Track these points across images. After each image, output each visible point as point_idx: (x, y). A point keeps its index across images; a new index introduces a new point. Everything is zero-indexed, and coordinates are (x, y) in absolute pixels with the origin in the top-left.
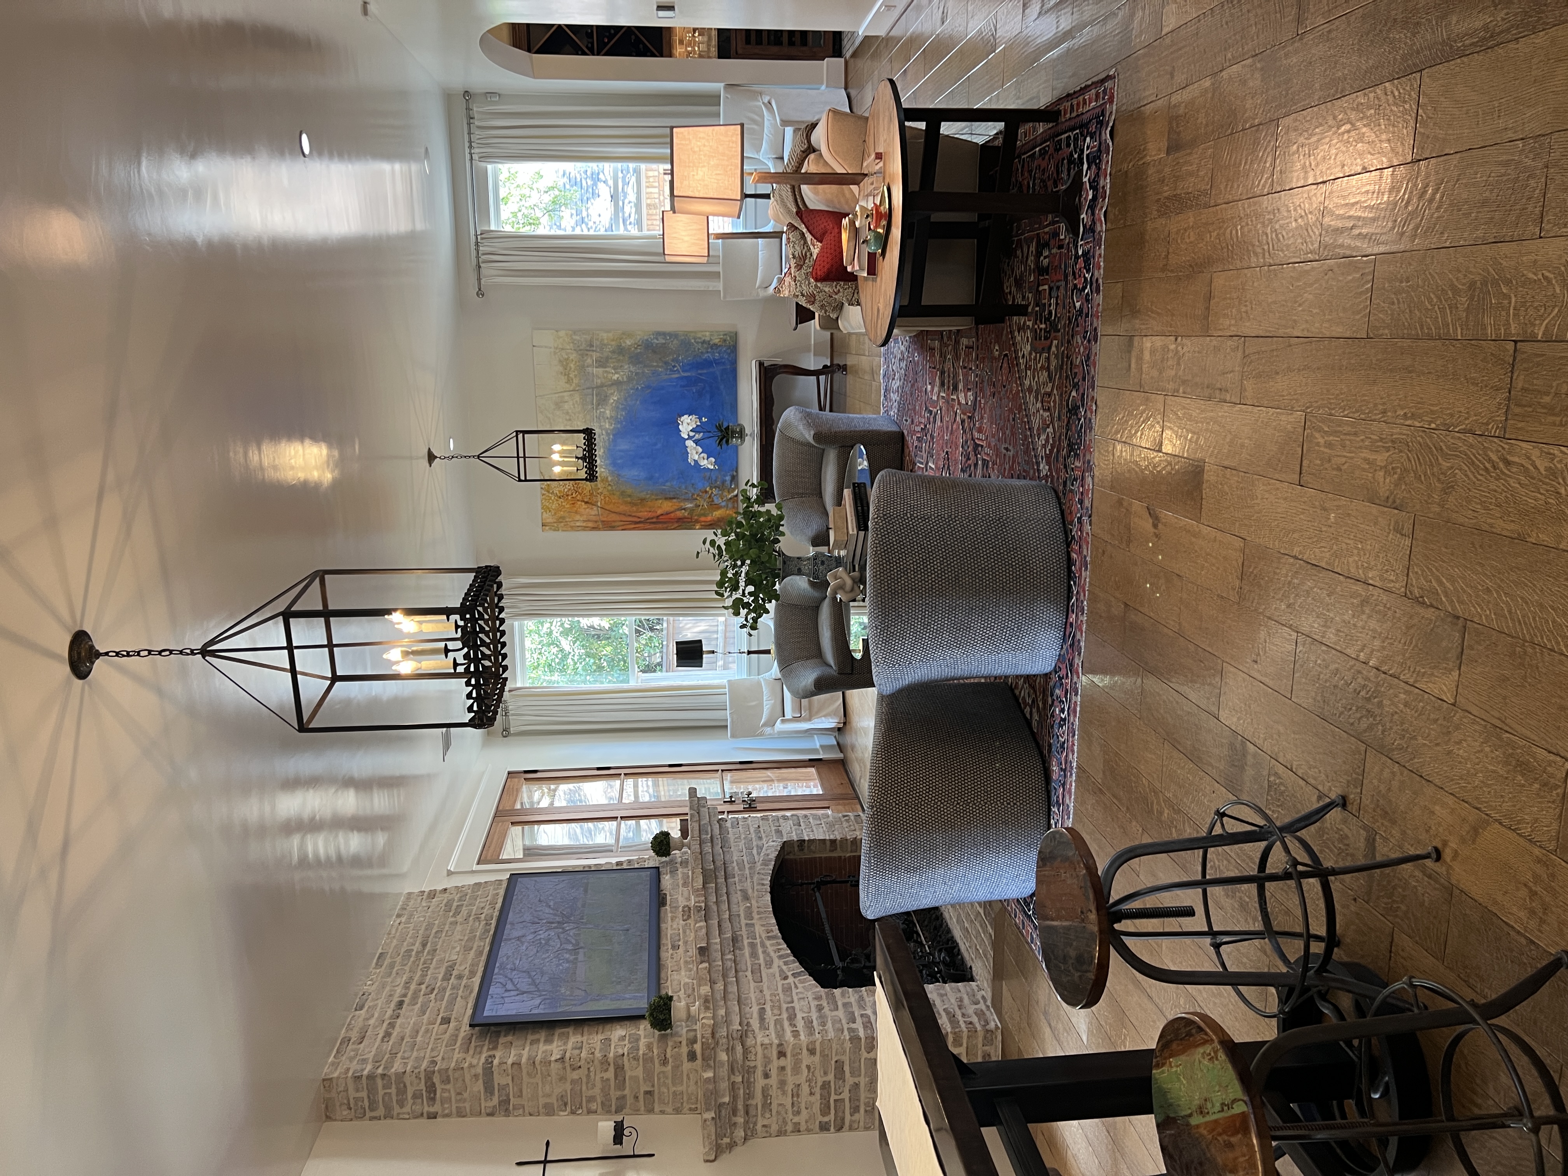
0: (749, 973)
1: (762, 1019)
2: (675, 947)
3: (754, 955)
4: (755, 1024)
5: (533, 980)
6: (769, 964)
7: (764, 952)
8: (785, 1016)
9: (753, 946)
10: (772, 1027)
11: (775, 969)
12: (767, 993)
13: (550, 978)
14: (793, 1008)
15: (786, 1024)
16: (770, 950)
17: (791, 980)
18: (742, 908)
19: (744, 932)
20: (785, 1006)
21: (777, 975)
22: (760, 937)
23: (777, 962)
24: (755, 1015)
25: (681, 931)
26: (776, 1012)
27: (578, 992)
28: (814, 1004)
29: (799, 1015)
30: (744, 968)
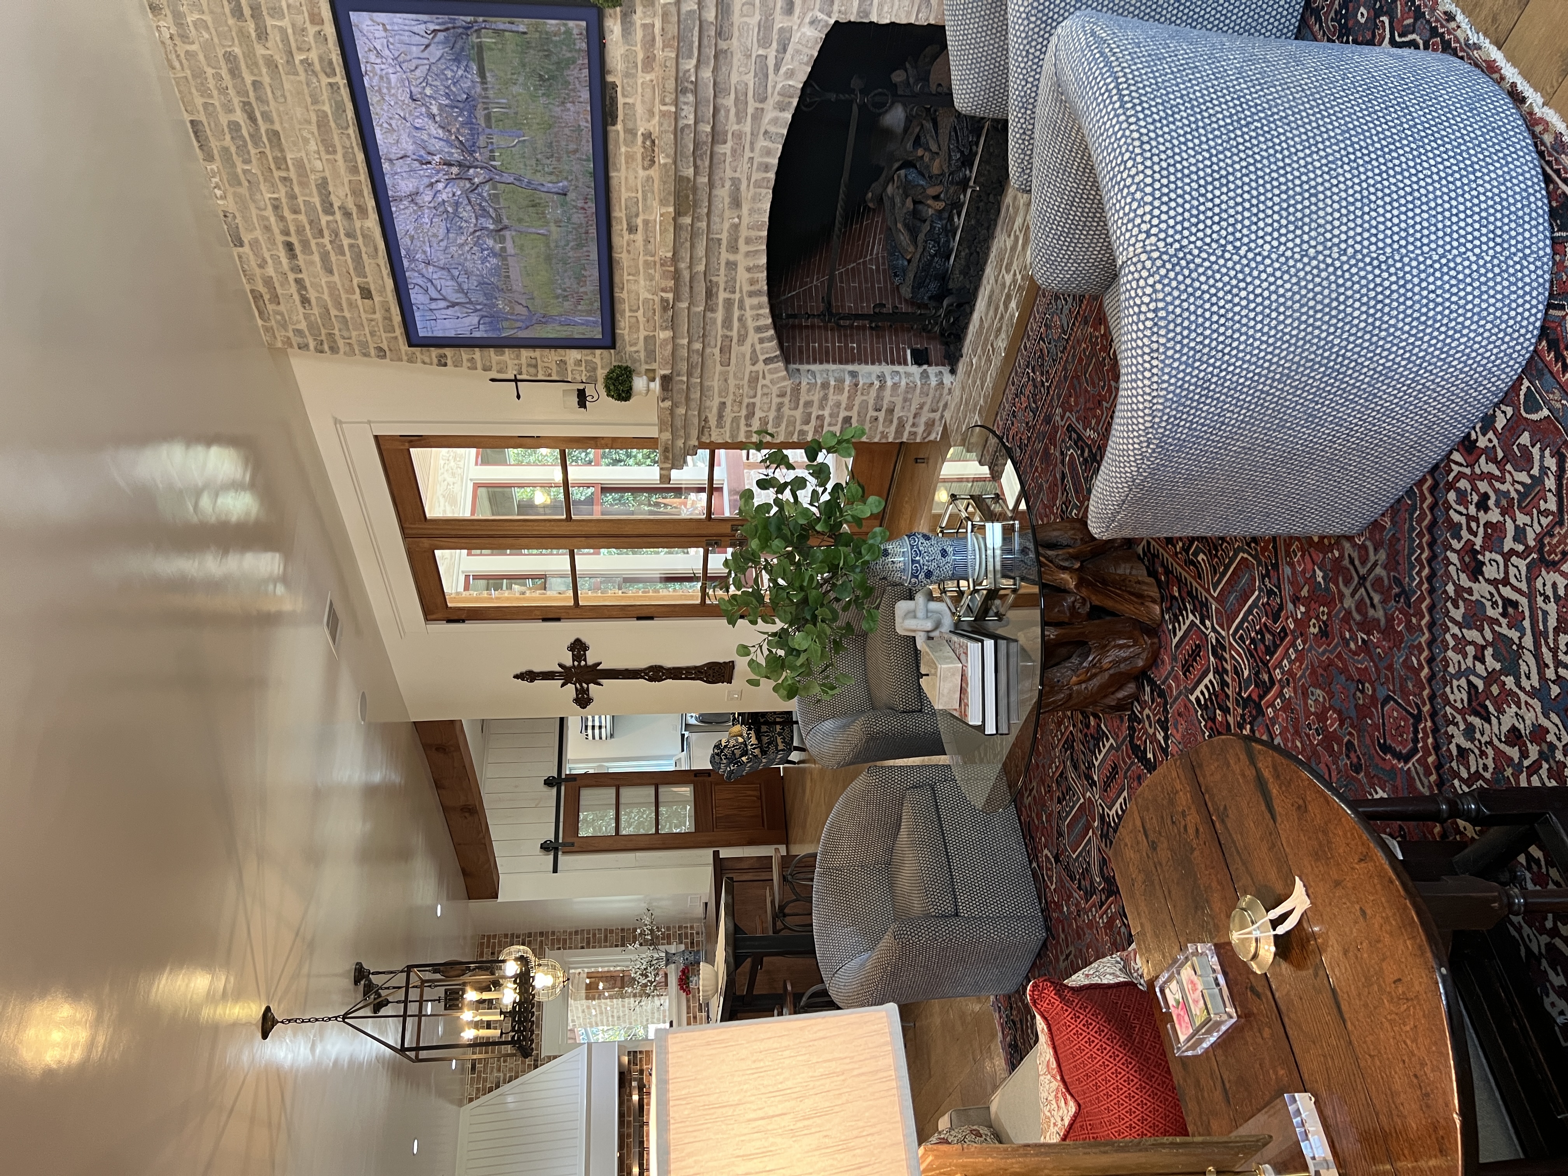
0: (717, 351)
1: (720, 417)
2: (632, 229)
3: (727, 323)
4: (713, 422)
5: (460, 285)
6: (742, 340)
7: (740, 319)
8: (744, 412)
9: (729, 303)
10: (728, 425)
11: (747, 348)
12: (732, 382)
13: (480, 284)
14: (754, 404)
15: (743, 422)
16: (749, 314)
17: (760, 366)
18: (726, 226)
19: (721, 280)
20: (746, 401)
21: (748, 357)
22: (741, 291)
23: (753, 337)
24: (715, 410)
25: (640, 195)
26: (736, 408)
27: (519, 309)
28: (776, 400)
29: (759, 414)
30: (712, 343)
